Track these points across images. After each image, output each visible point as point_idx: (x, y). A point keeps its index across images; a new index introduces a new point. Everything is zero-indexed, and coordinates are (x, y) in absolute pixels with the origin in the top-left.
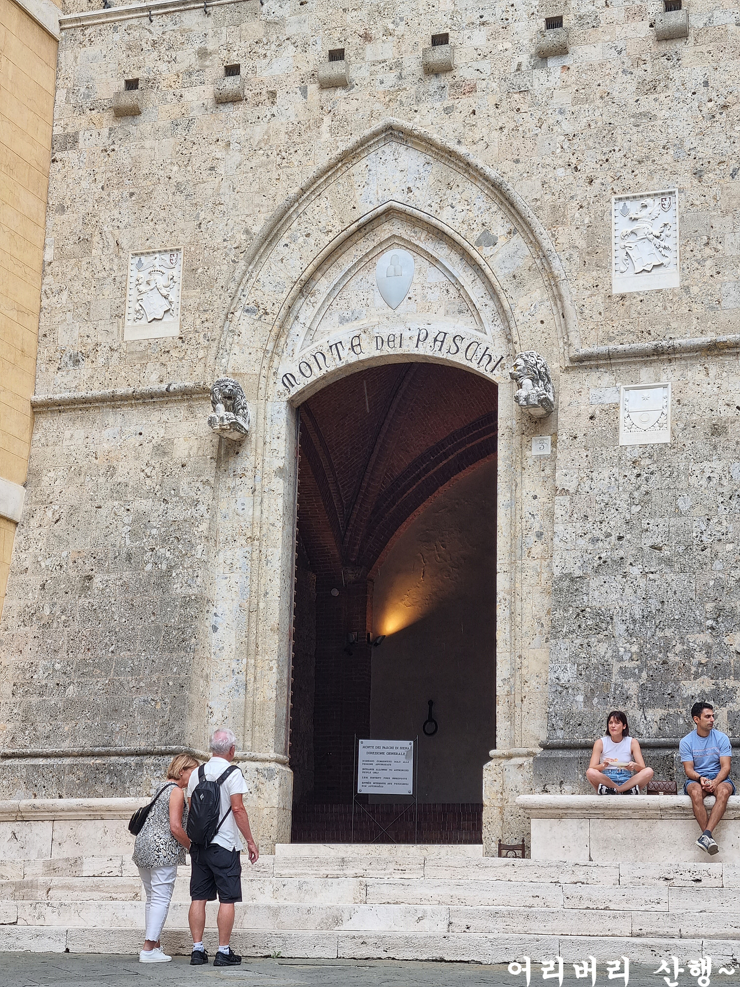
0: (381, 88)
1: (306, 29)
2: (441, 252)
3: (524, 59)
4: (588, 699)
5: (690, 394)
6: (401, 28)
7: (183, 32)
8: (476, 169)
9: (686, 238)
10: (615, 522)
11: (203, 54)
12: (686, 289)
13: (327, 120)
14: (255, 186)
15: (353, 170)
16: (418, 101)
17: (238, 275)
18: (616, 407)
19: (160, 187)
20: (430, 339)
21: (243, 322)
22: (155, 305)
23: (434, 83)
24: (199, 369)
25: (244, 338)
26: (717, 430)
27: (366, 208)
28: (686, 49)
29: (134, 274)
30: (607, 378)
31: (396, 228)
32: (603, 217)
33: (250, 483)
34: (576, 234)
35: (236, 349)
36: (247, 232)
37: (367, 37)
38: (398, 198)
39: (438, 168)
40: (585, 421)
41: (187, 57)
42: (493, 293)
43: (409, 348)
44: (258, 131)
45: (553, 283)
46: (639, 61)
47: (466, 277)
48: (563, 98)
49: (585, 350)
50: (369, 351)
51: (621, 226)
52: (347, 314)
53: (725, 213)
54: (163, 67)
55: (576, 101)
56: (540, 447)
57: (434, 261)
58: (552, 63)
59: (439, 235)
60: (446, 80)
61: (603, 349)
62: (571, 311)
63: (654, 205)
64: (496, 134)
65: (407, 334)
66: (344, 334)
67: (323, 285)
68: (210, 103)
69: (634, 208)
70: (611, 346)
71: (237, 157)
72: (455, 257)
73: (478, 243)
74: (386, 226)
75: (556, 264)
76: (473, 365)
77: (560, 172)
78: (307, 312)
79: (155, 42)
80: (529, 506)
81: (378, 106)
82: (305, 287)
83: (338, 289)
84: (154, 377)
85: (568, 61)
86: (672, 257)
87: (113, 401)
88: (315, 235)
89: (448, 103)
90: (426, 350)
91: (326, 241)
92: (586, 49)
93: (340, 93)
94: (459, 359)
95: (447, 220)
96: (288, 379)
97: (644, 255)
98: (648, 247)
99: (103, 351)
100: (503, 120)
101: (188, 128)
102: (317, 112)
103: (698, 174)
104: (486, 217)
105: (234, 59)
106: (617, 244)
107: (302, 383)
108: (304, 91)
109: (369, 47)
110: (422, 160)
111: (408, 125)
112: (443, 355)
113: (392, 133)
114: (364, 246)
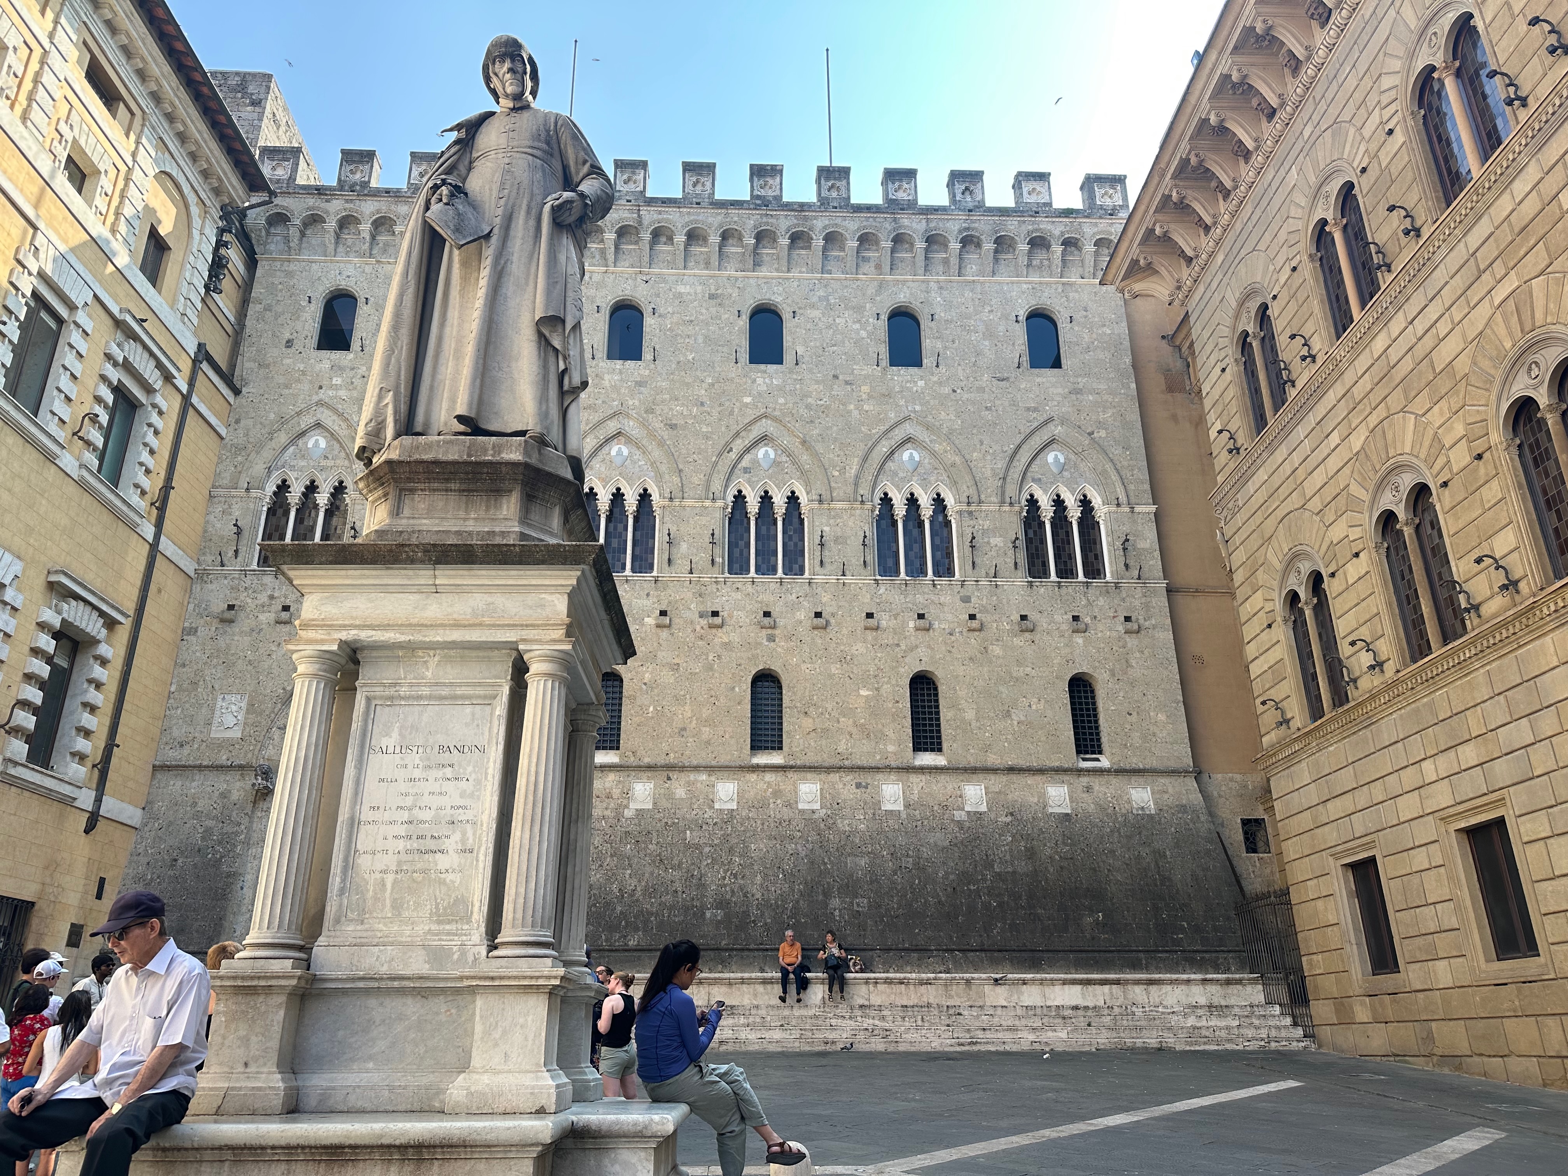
7: (262, 585)
11: (272, 597)
17: (276, 710)
19: (240, 661)
22: (230, 721)
24: (250, 756)
29: (220, 703)
35: (271, 747)
36: (284, 689)
41: (263, 598)
54: (249, 601)
68: (272, 623)
79: (246, 588)
84: (224, 757)
87: (200, 768)
99: (197, 741)
101: (259, 633)
105: (288, 603)
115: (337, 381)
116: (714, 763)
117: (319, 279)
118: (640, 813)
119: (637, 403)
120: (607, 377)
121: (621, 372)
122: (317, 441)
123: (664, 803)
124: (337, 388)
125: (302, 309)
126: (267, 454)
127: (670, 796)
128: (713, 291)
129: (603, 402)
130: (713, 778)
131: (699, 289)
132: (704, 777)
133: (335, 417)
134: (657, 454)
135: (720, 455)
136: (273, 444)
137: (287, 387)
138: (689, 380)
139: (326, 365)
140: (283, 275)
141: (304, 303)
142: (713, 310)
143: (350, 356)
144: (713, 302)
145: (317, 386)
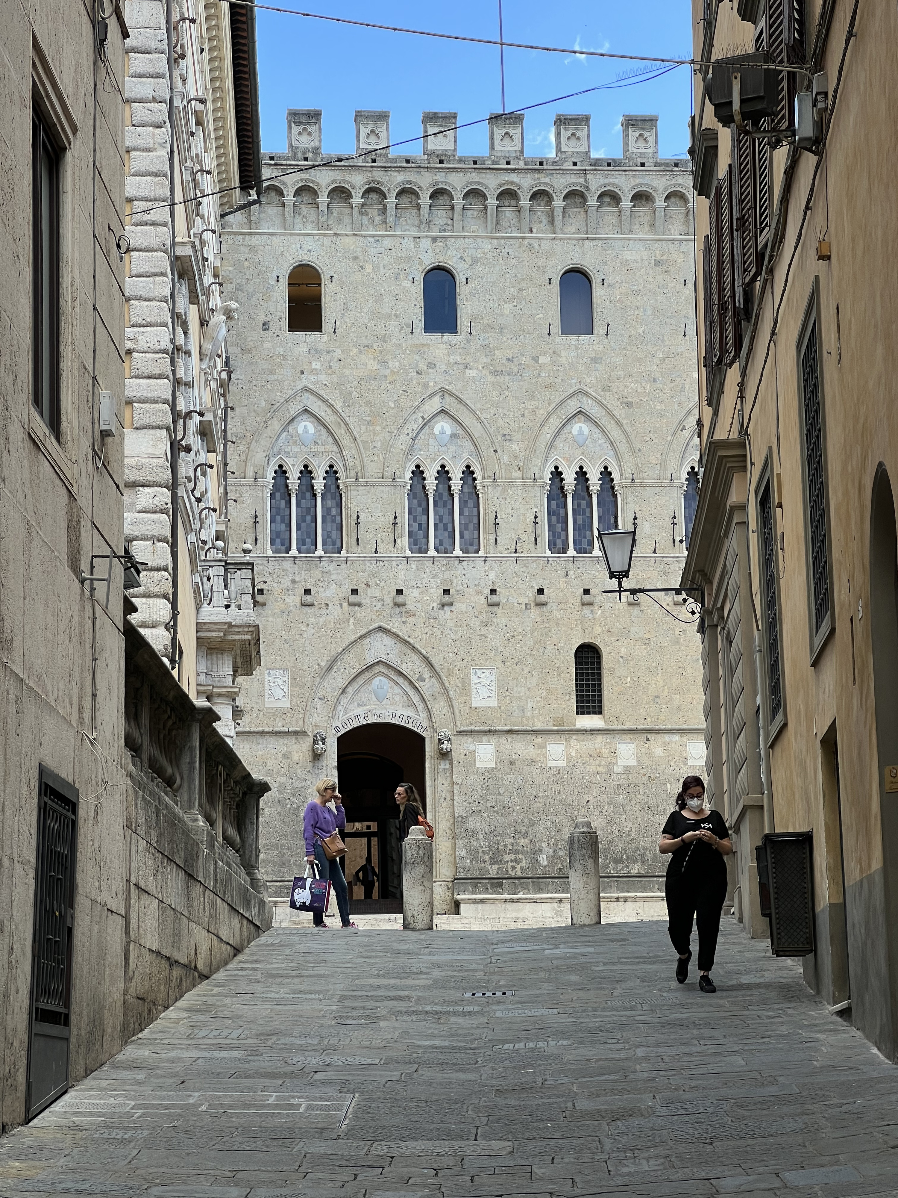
0: (375, 609)
1: (340, 577)
2: (401, 680)
3: (435, 605)
4: (471, 862)
5: (501, 749)
6: (383, 584)
7: (284, 570)
8: (417, 650)
9: (499, 687)
10: (477, 796)
11: (294, 582)
12: (500, 707)
13: (352, 619)
14: (321, 645)
15: (364, 643)
16: (391, 617)
17: (316, 683)
18: (474, 751)
19: (277, 640)
20: (397, 717)
21: (319, 704)
22: (279, 694)
23: (398, 610)
24: (301, 722)
25: (319, 711)
26: (511, 763)
27: (370, 661)
28: (499, 610)
29: (267, 678)
30: (470, 740)
31: (381, 668)
32: (468, 675)
33: (325, 772)
34: (457, 681)
35: (316, 715)
36: (318, 665)
37: (367, 585)
38: (383, 657)
39: (399, 645)
40: (463, 756)
41: (286, 582)
42: (423, 700)
43: (388, 720)
44: (322, 620)
45: (449, 700)
46: (481, 613)
47: (411, 692)
48: (451, 624)
49: (462, 729)
50: (371, 720)
51: (474, 680)
52: (361, 703)
53: (513, 679)
54: (275, 585)
55: (456, 626)
56: (445, 765)
57: (397, 684)
58: (446, 608)
59: (400, 674)
60: (403, 609)
61: (470, 728)
62: (457, 712)
63: (487, 672)
64: (424, 635)
65: (387, 714)
66: (360, 711)
67: (350, 690)
68: (299, 605)
69: (479, 672)
70: (473, 728)
71: (312, 631)
72: (407, 684)
73: (418, 680)
74: (377, 667)
75: (451, 693)
76: (415, 729)
77: (451, 654)
78: (344, 701)
79: (270, 573)
80: (440, 787)
81: (374, 616)
82: (344, 691)
83: (357, 692)
84: (280, 724)
85: (453, 608)
86: (494, 694)
87: (262, 733)
88: (348, 669)
89: (404, 619)
90: (395, 721)
91: (354, 672)
92: (460, 604)
93: (357, 608)
94: (409, 726)
95: (404, 668)
96: (337, 729)
97: (484, 692)
98: (485, 689)
99: (255, 711)
100: (427, 630)
101: (288, 615)
102: (347, 615)
103: (504, 662)
104: (421, 669)
105: (308, 587)
106: (473, 686)
107: (343, 731)
108: (341, 605)
109: (369, 589)
110: (393, 642)
111: (388, 627)
112: (403, 724)
113: (380, 629)
114: (367, 675)
115: (316, 365)
116: (685, 727)
117: (282, 254)
118: (627, 769)
119: (594, 381)
120: (563, 354)
121: (577, 349)
122: (305, 427)
123: (646, 761)
124: (316, 372)
125: (270, 288)
126: (264, 442)
127: (650, 755)
128: (659, 258)
129: (562, 380)
130: (684, 739)
131: (645, 254)
132: (676, 738)
133: (320, 403)
134: (615, 433)
135: (674, 434)
136: (268, 431)
137: (272, 372)
138: (640, 355)
139: (303, 349)
140: (247, 250)
141: (273, 282)
142: (659, 278)
143: (325, 338)
144: (659, 269)
145: (298, 370)
